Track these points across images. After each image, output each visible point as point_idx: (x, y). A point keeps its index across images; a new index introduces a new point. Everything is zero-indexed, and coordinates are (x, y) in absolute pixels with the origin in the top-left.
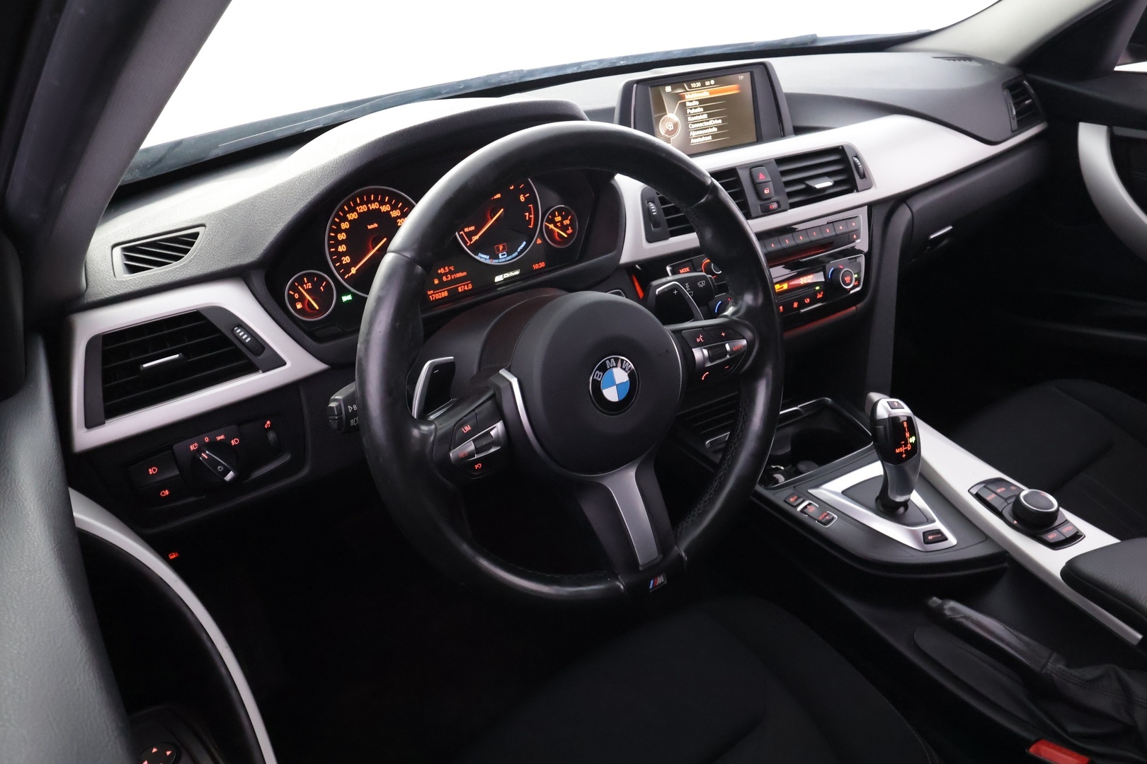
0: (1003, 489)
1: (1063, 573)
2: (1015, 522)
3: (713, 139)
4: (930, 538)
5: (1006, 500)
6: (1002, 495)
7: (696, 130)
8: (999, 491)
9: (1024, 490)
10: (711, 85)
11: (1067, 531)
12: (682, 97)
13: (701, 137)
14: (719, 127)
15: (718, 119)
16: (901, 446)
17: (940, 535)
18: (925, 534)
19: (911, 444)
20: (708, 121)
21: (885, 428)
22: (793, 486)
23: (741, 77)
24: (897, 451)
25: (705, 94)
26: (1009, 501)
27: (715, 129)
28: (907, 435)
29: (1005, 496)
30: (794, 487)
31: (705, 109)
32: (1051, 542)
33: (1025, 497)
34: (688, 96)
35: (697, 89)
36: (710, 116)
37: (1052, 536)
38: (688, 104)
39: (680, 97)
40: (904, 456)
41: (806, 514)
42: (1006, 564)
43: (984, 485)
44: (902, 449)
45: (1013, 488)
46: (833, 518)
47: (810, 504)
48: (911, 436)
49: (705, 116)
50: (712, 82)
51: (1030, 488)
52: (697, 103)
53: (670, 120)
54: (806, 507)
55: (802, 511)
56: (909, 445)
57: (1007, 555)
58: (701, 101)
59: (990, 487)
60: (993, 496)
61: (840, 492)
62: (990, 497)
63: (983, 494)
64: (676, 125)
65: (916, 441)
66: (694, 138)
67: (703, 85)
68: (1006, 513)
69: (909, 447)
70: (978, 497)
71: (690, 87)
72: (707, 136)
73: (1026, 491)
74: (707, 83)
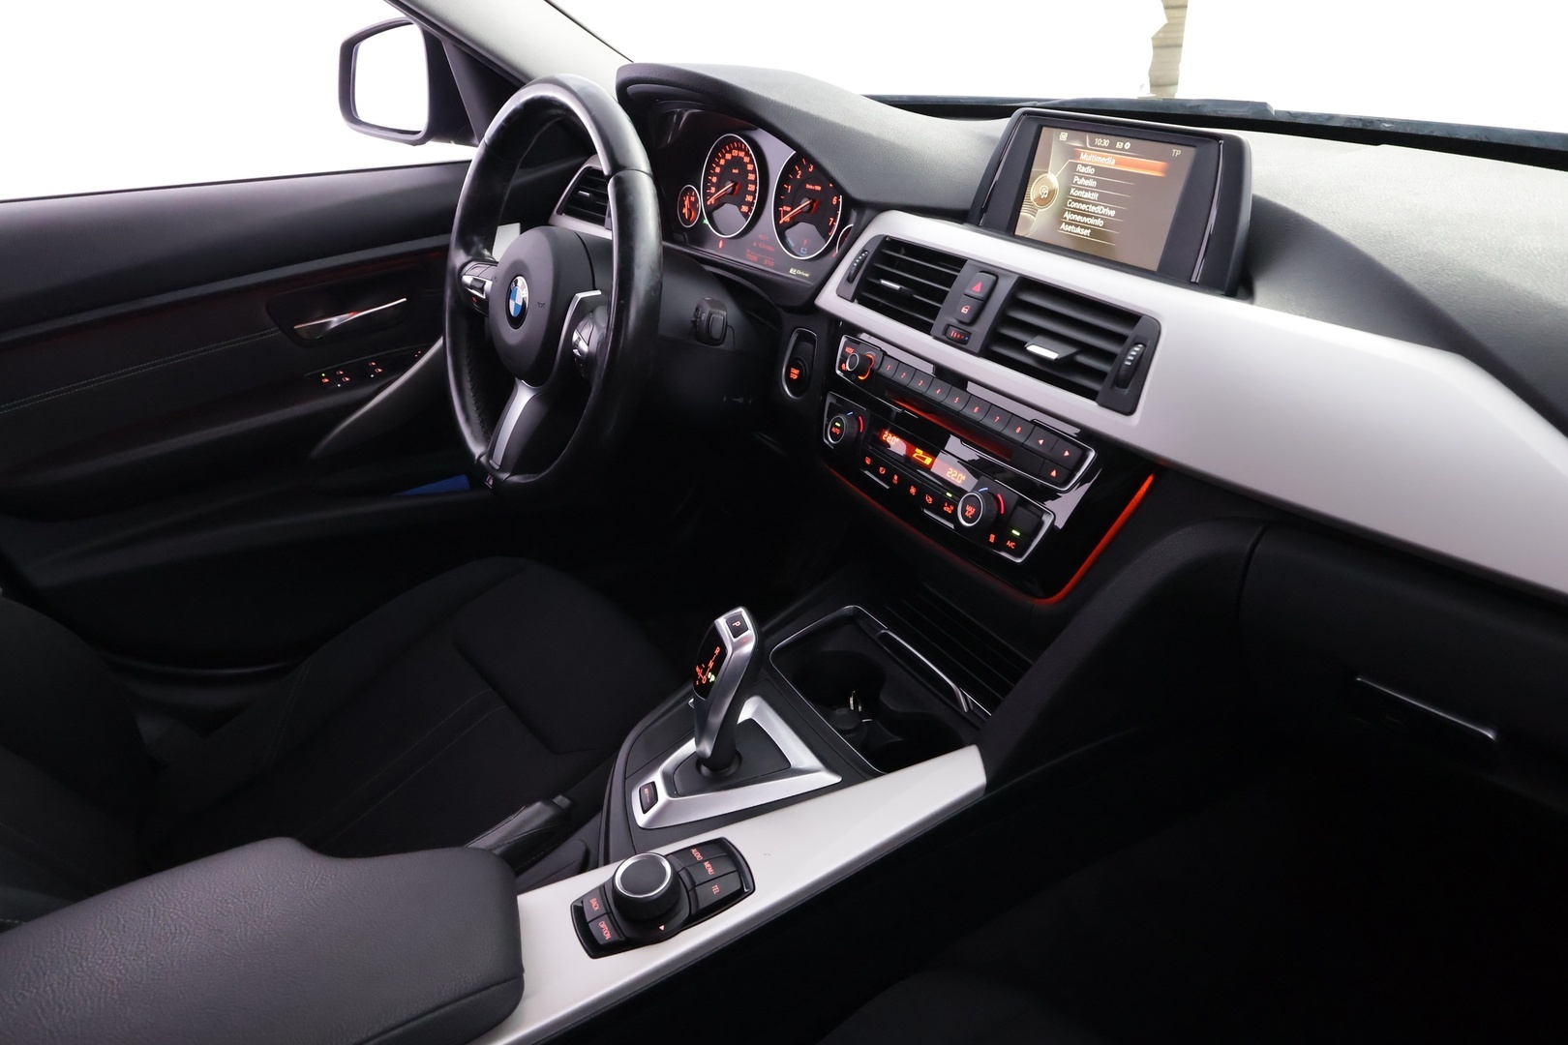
3: (1091, 235)
7: (1075, 213)
10: (1123, 149)
12: (1077, 156)
13: (1077, 226)
14: (1108, 222)
15: (1111, 209)
20: (1096, 205)
23: (1177, 151)
25: (1108, 161)
27: (1099, 222)
31: (1100, 185)
34: (1085, 157)
35: (1101, 149)
36: (1102, 199)
38: (1080, 168)
39: (1074, 154)
49: (1095, 196)
50: (1128, 145)
52: (1091, 171)
53: (1048, 182)
58: (1100, 171)
64: (1052, 193)
66: (1066, 223)
67: (1112, 146)
71: (1092, 143)
72: (1086, 228)
74: (1119, 145)
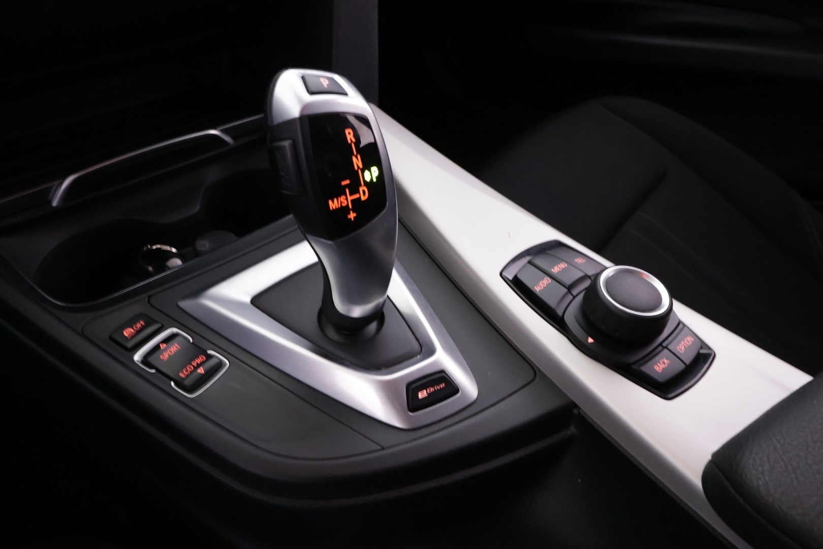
0: (563, 266)
1: (708, 475)
2: (590, 340)
4: (422, 395)
5: (570, 288)
6: (560, 277)
8: (555, 270)
9: (606, 268)
11: (683, 347)
16: (340, 192)
17: (443, 385)
18: (413, 386)
19: (369, 185)
21: (294, 146)
22: (146, 295)
24: (333, 205)
26: (575, 292)
28: (357, 162)
29: (568, 282)
30: (149, 297)
32: (661, 379)
33: (608, 282)
37: (661, 366)
40: (352, 216)
41: (151, 367)
42: (572, 430)
43: (528, 258)
44: (346, 200)
45: (579, 261)
46: (220, 365)
47: (173, 337)
48: (367, 166)
51: (617, 264)
54: (157, 348)
55: (145, 360)
56: (363, 188)
57: (575, 411)
59: (539, 261)
60: (547, 281)
61: (248, 300)
62: (541, 286)
63: (525, 279)
65: (381, 177)
68: (571, 317)
69: (364, 194)
70: (517, 285)
73: (611, 270)
